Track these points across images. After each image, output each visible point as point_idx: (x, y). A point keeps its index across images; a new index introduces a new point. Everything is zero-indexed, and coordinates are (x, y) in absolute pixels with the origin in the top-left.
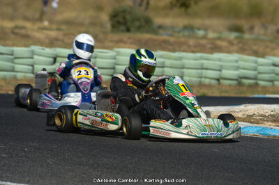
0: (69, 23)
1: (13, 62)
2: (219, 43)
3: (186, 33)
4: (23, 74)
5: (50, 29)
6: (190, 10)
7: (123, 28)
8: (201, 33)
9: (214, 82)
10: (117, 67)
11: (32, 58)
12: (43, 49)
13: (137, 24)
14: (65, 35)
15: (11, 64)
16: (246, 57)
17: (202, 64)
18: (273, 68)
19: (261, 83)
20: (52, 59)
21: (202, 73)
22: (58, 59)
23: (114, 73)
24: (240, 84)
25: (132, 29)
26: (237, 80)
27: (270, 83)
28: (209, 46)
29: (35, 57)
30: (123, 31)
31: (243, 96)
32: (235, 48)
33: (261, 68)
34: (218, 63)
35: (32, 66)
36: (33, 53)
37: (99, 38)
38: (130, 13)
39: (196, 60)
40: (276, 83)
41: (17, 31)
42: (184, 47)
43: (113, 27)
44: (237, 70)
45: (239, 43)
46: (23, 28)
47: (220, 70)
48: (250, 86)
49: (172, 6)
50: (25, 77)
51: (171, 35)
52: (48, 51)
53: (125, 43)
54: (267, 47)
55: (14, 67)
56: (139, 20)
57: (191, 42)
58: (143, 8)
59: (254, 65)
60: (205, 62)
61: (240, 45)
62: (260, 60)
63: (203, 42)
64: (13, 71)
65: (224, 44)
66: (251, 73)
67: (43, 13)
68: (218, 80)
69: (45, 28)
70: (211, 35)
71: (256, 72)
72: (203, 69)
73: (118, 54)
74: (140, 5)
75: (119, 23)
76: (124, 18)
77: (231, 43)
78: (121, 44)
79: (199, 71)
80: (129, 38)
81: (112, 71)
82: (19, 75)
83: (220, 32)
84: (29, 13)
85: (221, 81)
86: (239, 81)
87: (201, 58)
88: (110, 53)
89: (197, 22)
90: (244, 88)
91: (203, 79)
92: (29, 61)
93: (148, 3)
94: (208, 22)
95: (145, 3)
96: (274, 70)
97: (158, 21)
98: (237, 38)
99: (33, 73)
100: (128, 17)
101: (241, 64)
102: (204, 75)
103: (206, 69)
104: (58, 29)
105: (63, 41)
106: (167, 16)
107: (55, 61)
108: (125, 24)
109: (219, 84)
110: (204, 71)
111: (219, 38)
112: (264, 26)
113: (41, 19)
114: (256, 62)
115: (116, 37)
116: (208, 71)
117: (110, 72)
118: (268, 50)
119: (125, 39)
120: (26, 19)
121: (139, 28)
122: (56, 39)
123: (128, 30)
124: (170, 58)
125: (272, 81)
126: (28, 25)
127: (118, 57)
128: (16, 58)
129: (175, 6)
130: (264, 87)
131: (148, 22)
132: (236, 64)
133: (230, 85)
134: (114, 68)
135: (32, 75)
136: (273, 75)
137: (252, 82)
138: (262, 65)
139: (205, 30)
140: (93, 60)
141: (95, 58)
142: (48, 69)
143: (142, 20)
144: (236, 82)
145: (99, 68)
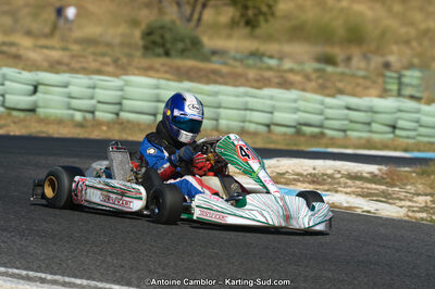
2: (291, 77)
3: (251, 62)
5: (53, 48)
6: (258, 31)
7: (160, 50)
8: (273, 62)
9: (264, 129)
10: (125, 102)
11: (2, 85)
12: (20, 73)
13: (180, 46)
14: (73, 57)
16: (308, 95)
17: (246, 103)
18: (346, 112)
19: (327, 131)
20: (32, 88)
21: (245, 115)
22: (41, 88)
23: (121, 110)
24: (299, 133)
25: (173, 53)
26: (295, 127)
27: (341, 134)
28: (277, 80)
29: (7, 83)
30: (159, 55)
31: (295, 148)
33: (329, 112)
34: (269, 102)
35: (3, 96)
36: (4, 77)
37: (120, 62)
38: (170, 29)
39: (237, 96)
40: (349, 133)
41: (4, 49)
43: (147, 48)
44: (295, 113)
45: (319, 78)
47: (271, 113)
48: (314, 136)
49: (233, 24)
51: (225, 64)
52: (27, 76)
54: (358, 85)
56: (182, 40)
57: (252, 74)
58: (193, 23)
59: (319, 107)
60: (248, 99)
61: (320, 81)
62: (329, 100)
63: (268, 74)
65: (297, 78)
66: (315, 118)
68: (268, 126)
69: (47, 47)
70: (288, 64)
71: (321, 117)
72: (246, 109)
73: (127, 83)
74: (189, 20)
75: (154, 43)
76: (162, 37)
77: (307, 78)
79: (243, 112)
80: (163, 65)
81: (117, 107)
83: (301, 63)
85: (273, 127)
86: (298, 128)
87: (246, 95)
88: (117, 82)
89: (272, 48)
90: (303, 139)
91: (247, 124)
93: (199, 20)
94: (287, 48)
95: (196, 16)
96: (347, 115)
97: (208, 42)
98: (317, 70)
99: (3, 106)
100: (168, 36)
101: (301, 104)
102: (248, 118)
103: (252, 110)
104: (65, 49)
105: (68, 65)
106: (229, 37)
107: (35, 91)
108: (163, 45)
109: (270, 131)
110: (248, 112)
112: (365, 57)
113: (51, 34)
114: (322, 103)
115: (146, 62)
116: (254, 113)
117: (115, 108)
118: (359, 89)
121: (183, 53)
122: (59, 63)
123: (167, 54)
125: (344, 131)
127: (126, 88)
129: (238, 24)
130: (332, 138)
131: (196, 43)
132: (294, 105)
133: (285, 134)
134: (120, 104)
136: (346, 122)
137: (316, 130)
138: (331, 108)
139: (281, 59)
140: (91, 90)
141: (94, 88)
142: (25, 101)
143: (188, 42)
144: (292, 130)
145: (99, 102)
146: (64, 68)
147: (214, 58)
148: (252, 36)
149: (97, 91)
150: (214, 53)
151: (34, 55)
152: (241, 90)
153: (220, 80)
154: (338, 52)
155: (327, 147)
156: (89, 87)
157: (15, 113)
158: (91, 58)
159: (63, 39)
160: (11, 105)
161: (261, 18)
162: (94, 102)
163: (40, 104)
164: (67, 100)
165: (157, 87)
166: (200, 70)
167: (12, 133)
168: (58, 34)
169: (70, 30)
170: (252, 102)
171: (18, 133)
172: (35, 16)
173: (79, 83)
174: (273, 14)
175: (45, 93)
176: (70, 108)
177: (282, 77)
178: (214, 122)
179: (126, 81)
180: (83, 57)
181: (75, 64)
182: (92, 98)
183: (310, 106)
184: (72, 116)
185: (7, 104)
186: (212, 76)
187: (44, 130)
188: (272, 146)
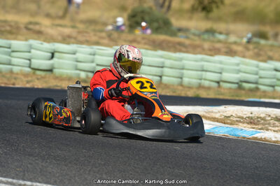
1: (10, 55)
2: (235, 47)
3: (206, 36)
4: (20, 68)
5: (65, 26)
8: (222, 37)
9: (215, 85)
11: (30, 52)
12: (42, 44)
13: (156, 25)
14: (79, 32)
15: (9, 58)
16: (247, 61)
17: (203, 66)
18: (275, 72)
19: (261, 87)
20: (50, 55)
21: (202, 75)
22: (56, 54)
24: (240, 88)
26: (237, 83)
27: (271, 89)
28: (225, 50)
29: (33, 51)
31: (237, 98)
32: (251, 53)
33: (262, 73)
34: (219, 65)
35: (30, 60)
36: (31, 47)
37: (113, 37)
38: (149, 13)
39: (196, 61)
40: (276, 88)
41: (31, 26)
43: (131, 27)
44: (237, 73)
45: (255, 48)
46: (36, 23)
47: (221, 73)
48: (251, 90)
49: (194, 9)
50: (21, 70)
51: (187, 38)
52: (47, 46)
55: (10, 61)
56: (157, 21)
57: (206, 45)
58: (164, 10)
59: (255, 69)
60: (205, 63)
61: (256, 50)
62: (262, 65)
63: (218, 45)
64: (10, 64)
65: (239, 49)
66: (252, 77)
68: (218, 82)
69: (61, 26)
70: (232, 39)
71: (257, 77)
72: (203, 71)
74: (162, 6)
75: (137, 22)
79: (200, 73)
82: (16, 69)
83: (241, 37)
84: (53, 11)
85: (221, 83)
86: (239, 85)
87: (202, 60)
89: (221, 26)
90: (243, 92)
91: (203, 81)
92: (27, 55)
94: (232, 27)
95: (167, 4)
96: (275, 75)
97: (176, 22)
99: (30, 67)
101: (242, 67)
102: (203, 77)
103: (206, 71)
104: (73, 27)
105: (75, 38)
106: (191, 18)
107: (52, 57)
109: (219, 86)
110: (204, 73)
111: (235, 43)
114: (257, 66)
116: (208, 73)
120: (48, 16)
121: (157, 30)
122: (69, 37)
124: (170, 59)
125: (273, 86)
128: (13, 51)
129: (197, 9)
130: (264, 92)
131: (167, 23)
132: (237, 68)
133: (230, 89)
135: (29, 69)
136: (275, 80)
137: (253, 86)
138: (263, 70)
139: (228, 34)
140: (92, 57)
141: (94, 55)
142: (45, 64)
143: (161, 22)
144: (236, 85)
145: (98, 65)
146: (73, 40)
147: (180, 34)
148: (207, 18)
149: (97, 57)
150: (180, 30)
151: (52, 31)
152: (199, 56)
153: (184, 49)
154: (269, 30)
155: (260, 98)
156: (91, 54)
157: (38, 72)
158: (92, 34)
159: (72, 20)
160: (36, 67)
161: (214, 6)
162: (94, 65)
163: (56, 66)
164: (76, 63)
166: (169, 42)
167: (36, 87)
168: (68, 16)
170: (207, 65)
171: (40, 87)
172: (53, 3)
173: (83, 51)
174: (222, 3)
175: (59, 58)
176: (77, 69)
177: (228, 48)
178: (179, 80)
180: (86, 32)
181: (80, 38)
182: (93, 62)
183: (249, 68)
184: (79, 75)
185: (32, 66)
186: (178, 47)
187: (59, 84)
188: (221, 97)
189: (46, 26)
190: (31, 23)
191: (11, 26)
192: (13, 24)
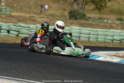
0: (52, 15)
1: (29, 31)
2: (113, 25)
3: (100, 21)
5: (45, 18)
6: (101, 11)
7: (74, 18)
8: (106, 21)
9: (110, 41)
11: (37, 29)
13: (80, 16)
24: (121, 42)
25: (77, 18)
26: (120, 40)
28: (109, 26)
30: (74, 19)
32: (119, 27)
34: (112, 33)
39: (103, 32)
41: (31, 18)
42: (99, 26)
43: (70, 17)
44: (120, 36)
46: (33, 17)
47: (113, 36)
49: (94, 9)
51: (93, 21)
53: (75, 24)
57: (101, 24)
58: (82, 10)
60: (106, 32)
61: (121, 26)
63: (106, 24)
65: (115, 26)
67: (41, 11)
68: (112, 40)
73: (72, 28)
74: (81, 8)
75: (72, 16)
76: (74, 14)
77: (118, 25)
78: (73, 25)
80: (76, 22)
83: (114, 21)
84: (36, 11)
85: (113, 41)
86: (121, 41)
88: (68, 28)
89: (104, 16)
90: (123, 44)
91: (106, 40)
93: (84, 8)
94: (108, 16)
97: (88, 15)
98: (120, 23)
100: (76, 14)
102: (106, 38)
103: (107, 36)
106: (92, 13)
108: (75, 16)
110: (106, 36)
111: (113, 23)
116: (108, 37)
119: (74, 22)
120: (35, 13)
121: (80, 18)
123: (76, 19)
126: (36, 16)
127: (71, 30)
128: (30, 29)
132: (120, 34)
133: (117, 43)
139: (108, 19)
143: (82, 15)
144: (119, 41)
151: (39, 20)
152: (104, 30)
161: (102, 8)
165: (80, 29)
166: (87, 23)
169: (46, 12)
172: (36, 8)
174: (105, 7)
178: (96, 39)
179: (71, 28)
189: (37, 18)
190: (31, 17)
191: (23, 18)
192: (24, 17)
